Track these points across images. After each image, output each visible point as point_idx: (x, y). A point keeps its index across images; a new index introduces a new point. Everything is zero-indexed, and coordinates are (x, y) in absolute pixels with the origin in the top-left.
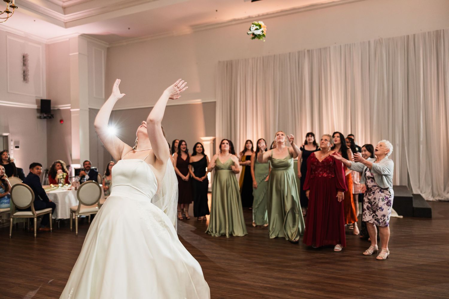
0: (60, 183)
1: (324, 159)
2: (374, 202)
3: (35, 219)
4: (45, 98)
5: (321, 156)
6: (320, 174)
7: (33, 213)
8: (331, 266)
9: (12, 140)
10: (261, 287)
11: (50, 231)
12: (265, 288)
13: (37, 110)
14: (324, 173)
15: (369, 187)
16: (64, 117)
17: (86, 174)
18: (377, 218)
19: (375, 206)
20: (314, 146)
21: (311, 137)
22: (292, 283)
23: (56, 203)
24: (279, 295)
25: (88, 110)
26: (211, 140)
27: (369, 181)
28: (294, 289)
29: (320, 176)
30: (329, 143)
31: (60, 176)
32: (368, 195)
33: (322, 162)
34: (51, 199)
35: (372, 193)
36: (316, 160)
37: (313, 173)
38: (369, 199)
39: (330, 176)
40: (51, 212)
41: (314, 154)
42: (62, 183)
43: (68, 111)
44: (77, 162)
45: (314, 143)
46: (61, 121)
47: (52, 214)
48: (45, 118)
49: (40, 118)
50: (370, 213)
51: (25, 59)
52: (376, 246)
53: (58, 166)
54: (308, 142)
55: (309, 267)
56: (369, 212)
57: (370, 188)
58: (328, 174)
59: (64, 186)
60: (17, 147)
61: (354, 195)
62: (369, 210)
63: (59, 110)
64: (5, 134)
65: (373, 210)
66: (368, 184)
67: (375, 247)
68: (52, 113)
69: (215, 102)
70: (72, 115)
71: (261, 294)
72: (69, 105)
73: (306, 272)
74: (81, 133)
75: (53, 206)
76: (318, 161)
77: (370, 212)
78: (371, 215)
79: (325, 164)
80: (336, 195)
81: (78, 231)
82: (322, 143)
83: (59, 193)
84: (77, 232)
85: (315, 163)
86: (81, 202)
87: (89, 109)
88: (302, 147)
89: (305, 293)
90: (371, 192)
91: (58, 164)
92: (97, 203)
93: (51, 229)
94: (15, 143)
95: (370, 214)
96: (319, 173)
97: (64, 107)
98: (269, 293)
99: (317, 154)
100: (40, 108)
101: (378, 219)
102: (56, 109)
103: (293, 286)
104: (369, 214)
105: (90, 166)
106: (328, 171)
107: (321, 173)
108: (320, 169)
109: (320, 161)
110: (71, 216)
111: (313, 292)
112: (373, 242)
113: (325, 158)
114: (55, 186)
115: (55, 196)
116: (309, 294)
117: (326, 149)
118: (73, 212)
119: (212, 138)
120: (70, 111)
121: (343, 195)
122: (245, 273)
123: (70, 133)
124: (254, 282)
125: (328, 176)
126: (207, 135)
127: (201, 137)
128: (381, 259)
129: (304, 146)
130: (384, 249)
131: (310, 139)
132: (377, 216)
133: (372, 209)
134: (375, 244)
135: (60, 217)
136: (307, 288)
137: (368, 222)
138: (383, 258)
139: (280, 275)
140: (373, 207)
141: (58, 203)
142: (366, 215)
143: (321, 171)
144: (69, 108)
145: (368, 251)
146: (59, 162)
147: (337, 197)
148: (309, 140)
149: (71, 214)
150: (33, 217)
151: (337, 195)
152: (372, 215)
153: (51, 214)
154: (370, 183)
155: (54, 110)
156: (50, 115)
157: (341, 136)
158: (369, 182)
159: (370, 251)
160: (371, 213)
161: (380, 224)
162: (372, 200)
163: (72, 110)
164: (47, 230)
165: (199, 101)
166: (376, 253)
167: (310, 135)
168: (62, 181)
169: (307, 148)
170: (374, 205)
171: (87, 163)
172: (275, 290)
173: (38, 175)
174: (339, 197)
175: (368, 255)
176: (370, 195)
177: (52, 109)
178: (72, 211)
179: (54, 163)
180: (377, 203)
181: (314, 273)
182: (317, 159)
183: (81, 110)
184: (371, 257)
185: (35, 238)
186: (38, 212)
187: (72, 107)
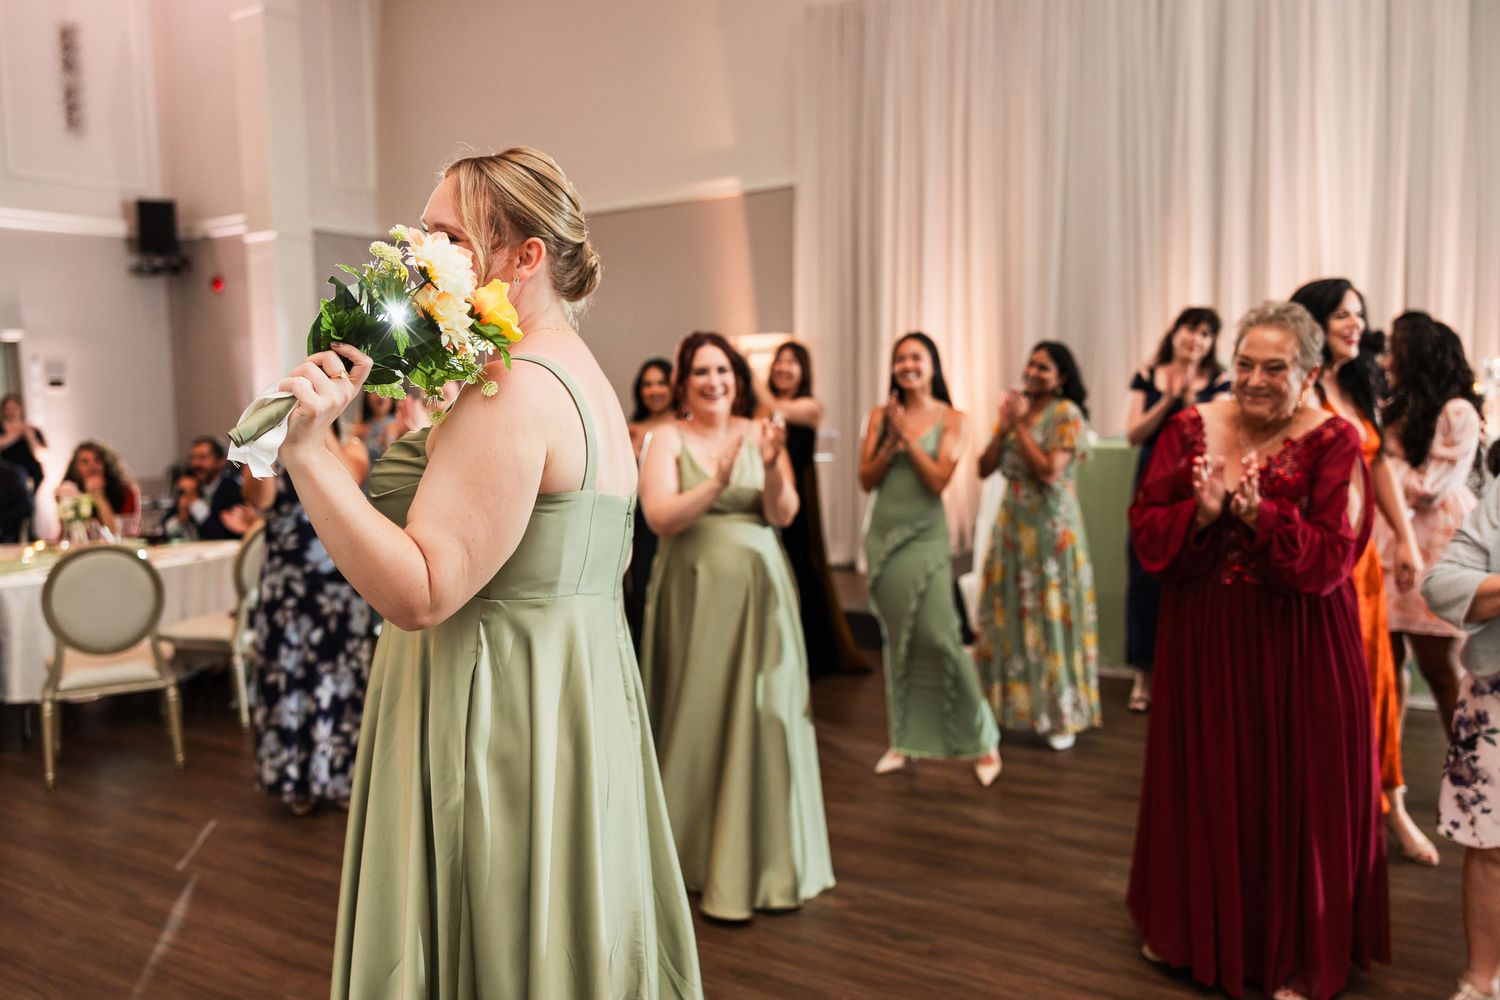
4: (155, 192)
9: (34, 358)
13: (129, 241)
16: (224, 266)
25: (310, 237)
43: (236, 242)
46: (217, 282)
48: (156, 271)
49: (138, 271)
51: (68, 41)
54: (1179, 352)
60: (56, 383)
61: (1396, 638)
63: (207, 240)
64: (11, 336)
68: (183, 252)
70: (254, 261)
72: (241, 218)
87: (316, 233)
88: (1145, 375)
94: (49, 367)
97: (222, 227)
100: (135, 233)
102: (198, 234)
120: (245, 244)
123: (246, 330)
126: (763, 328)
127: (741, 334)
129: (1152, 371)
131: (1193, 342)
144: (240, 230)
148: (1190, 347)
155: (190, 241)
156: (174, 261)
163: (252, 239)
169: (1165, 380)
177: (181, 235)
183: (280, 236)
187: (253, 226)
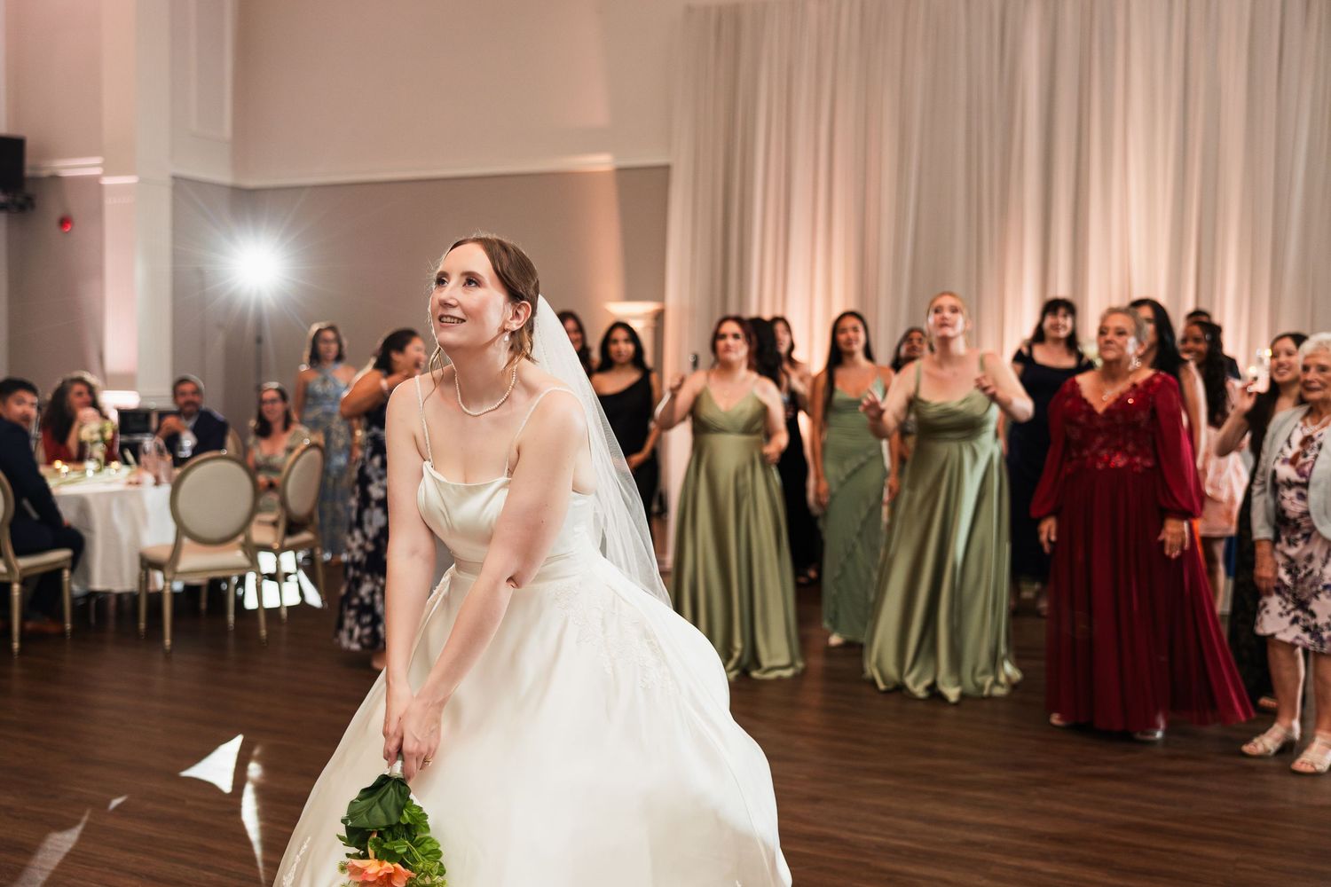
0: (91, 458)
1: (1112, 400)
2: (1308, 570)
3: (16, 588)
5: (1101, 392)
6: (1101, 459)
7: (8, 565)
8: (1125, 787)
10: (880, 847)
11: (63, 634)
12: (896, 851)
14: (1114, 454)
15: (1291, 515)
16: (76, 208)
17: (186, 428)
18: (1313, 622)
19: (1306, 586)
20: (1070, 354)
21: (1065, 316)
22: (990, 838)
23: (85, 534)
24: (949, 875)
25: (168, 182)
26: (646, 314)
27: (1290, 494)
28: (998, 858)
29: (1100, 466)
30: (1132, 341)
31: (92, 433)
32: (1284, 542)
33: (1108, 411)
34: (68, 515)
35: (1299, 536)
36: (1084, 407)
37: (1075, 454)
38: (1288, 557)
39: (1136, 464)
40: (68, 564)
41: (1075, 385)
42: (98, 460)
43: (93, 184)
44: (125, 381)
45: (1072, 342)
46: (65, 222)
47: (72, 569)
48: (2, 208)
50: (1284, 607)
52: (1296, 724)
53: (80, 394)
54: (1051, 333)
55: (1045, 790)
56: (1280, 603)
57: (1295, 520)
58: (1131, 456)
59: (106, 471)
62: (1283, 596)
63: (55, 178)
65: (1299, 600)
66: (1286, 504)
67: (1290, 729)
68: (29, 189)
69: (666, 169)
70: (109, 202)
71: (883, 871)
72: (97, 160)
73: (1039, 803)
74: (140, 272)
75: (75, 541)
76: (1090, 410)
77: (1284, 603)
78: (1288, 613)
79: (1119, 418)
80: (1159, 534)
81: (173, 639)
82: (1108, 342)
83: (97, 495)
84: (168, 641)
85: (1082, 419)
86: (182, 530)
87: (175, 178)
88: (1025, 350)
89: (1040, 873)
90: (1297, 533)
91: (78, 388)
92: (241, 539)
93: (68, 626)
95: (1284, 612)
96: (1096, 456)
97: (75, 167)
98: (912, 869)
99: (1085, 381)
101: (1316, 626)
102: (45, 173)
103: (995, 848)
104: (1280, 609)
105: (196, 399)
106: (1130, 447)
107: (1104, 453)
108: (1100, 440)
109: (1100, 409)
110: (145, 580)
111: (1070, 870)
112: (1285, 711)
113: (1118, 395)
114: (74, 470)
115: (82, 505)
116: (1055, 875)
117: (1122, 364)
118: (148, 564)
119: (650, 307)
120: (100, 187)
121: (1183, 533)
122: (816, 800)
123: (99, 272)
124: (851, 830)
125: (1131, 465)
126: (630, 296)
127: (609, 301)
128: (1309, 769)
129: (1030, 347)
130: (1324, 737)
132: (1313, 615)
133: (1294, 595)
134: (1293, 717)
135: (98, 584)
136: (1044, 857)
137: (1273, 636)
138: (1318, 767)
139: (943, 810)
140: (1300, 586)
141: (90, 530)
142: (1267, 612)
143: (1102, 447)
144: (97, 171)
145: (1261, 741)
146: (81, 381)
147: (1163, 543)
148: (1056, 327)
149: (141, 574)
150: (6, 579)
151: (1163, 531)
152: (1292, 614)
153: (66, 573)
154: (1293, 503)
155: (37, 180)
156: (19, 199)
157: (1161, 317)
158: (1291, 499)
159: (1267, 742)
160: (1290, 606)
161: (1325, 645)
162: (1301, 564)
163: (107, 181)
164: (52, 628)
165: (601, 162)
166: (1290, 749)
167: (1062, 311)
168: (98, 451)
169: (1042, 355)
170: (1302, 581)
171: (187, 388)
172: (931, 858)
173: (23, 424)
174: (1169, 539)
175: (1259, 757)
176: (1291, 543)
177: (28, 172)
178: (145, 564)
179: (64, 382)
180: (1317, 573)
181: (1067, 808)
182: (1085, 401)
183: (141, 181)
184: (1272, 763)
185: (16, 657)
186: (24, 562)
187: (109, 170)
